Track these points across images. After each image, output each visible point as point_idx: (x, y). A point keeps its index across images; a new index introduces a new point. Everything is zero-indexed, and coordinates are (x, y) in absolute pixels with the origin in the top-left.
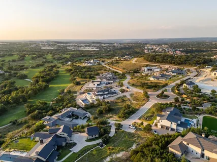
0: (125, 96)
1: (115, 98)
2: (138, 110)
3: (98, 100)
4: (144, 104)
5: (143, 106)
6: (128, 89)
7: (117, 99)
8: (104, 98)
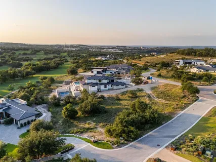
0: (141, 90)
1: (119, 91)
2: (168, 117)
3: (86, 91)
4: (187, 105)
5: (183, 109)
6: (149, 81)
7: (123, 93)
8: (99, 91)
